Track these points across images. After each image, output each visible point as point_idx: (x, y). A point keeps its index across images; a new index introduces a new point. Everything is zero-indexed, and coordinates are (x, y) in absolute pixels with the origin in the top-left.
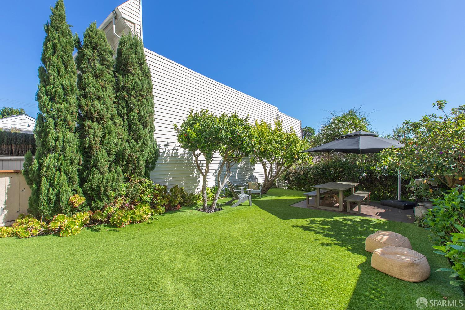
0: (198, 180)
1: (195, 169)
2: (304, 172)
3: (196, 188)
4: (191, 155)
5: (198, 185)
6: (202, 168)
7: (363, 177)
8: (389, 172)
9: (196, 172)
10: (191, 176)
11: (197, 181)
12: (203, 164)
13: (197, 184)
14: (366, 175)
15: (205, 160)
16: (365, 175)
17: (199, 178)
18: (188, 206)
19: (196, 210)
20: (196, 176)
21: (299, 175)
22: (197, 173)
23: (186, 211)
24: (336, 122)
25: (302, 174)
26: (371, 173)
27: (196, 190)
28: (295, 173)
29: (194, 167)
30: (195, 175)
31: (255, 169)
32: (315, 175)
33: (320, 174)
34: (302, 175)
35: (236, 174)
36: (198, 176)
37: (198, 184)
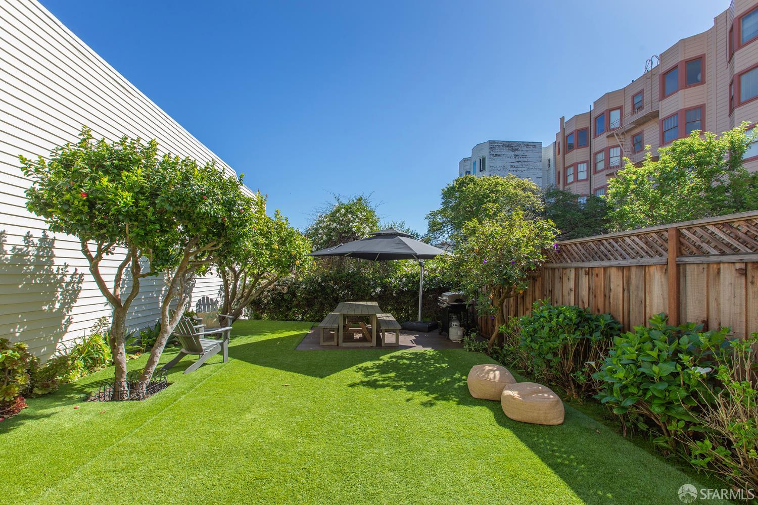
0: (67, 318)
1: (59, 289)
2: (289, 287)
3: (60, 341)
4: (48, 252)
5: (66, 332)
6: (80, 285)
7: (376, 293)
8: (407, 285)
9: (60, 297)
10: (46, 308)
11: (63, 321)
12: (83, 274)
13: (61, 328)
14: (380, 289)
15: (89, 265)
16: (378, 290)
17: (70, 313)
18: (50, 393)
19: (85, 399)
20: (61, 308)
21: (281, 294)
22: (65, 299)
23: (52, 410)
24: (343, 211)
25: (285, 291)
26: (385, 286)
27: (59, 345)
28: (273, 290)
29: (56, 283)
30: (57, 305)
31: (197, 285)
32: (309, 293)
33: (317, 291)
34: (286, 294)
35: (160, 298)
36: (67, 308)
37: (66, 327)
